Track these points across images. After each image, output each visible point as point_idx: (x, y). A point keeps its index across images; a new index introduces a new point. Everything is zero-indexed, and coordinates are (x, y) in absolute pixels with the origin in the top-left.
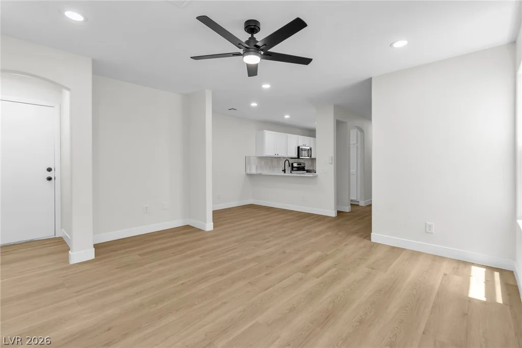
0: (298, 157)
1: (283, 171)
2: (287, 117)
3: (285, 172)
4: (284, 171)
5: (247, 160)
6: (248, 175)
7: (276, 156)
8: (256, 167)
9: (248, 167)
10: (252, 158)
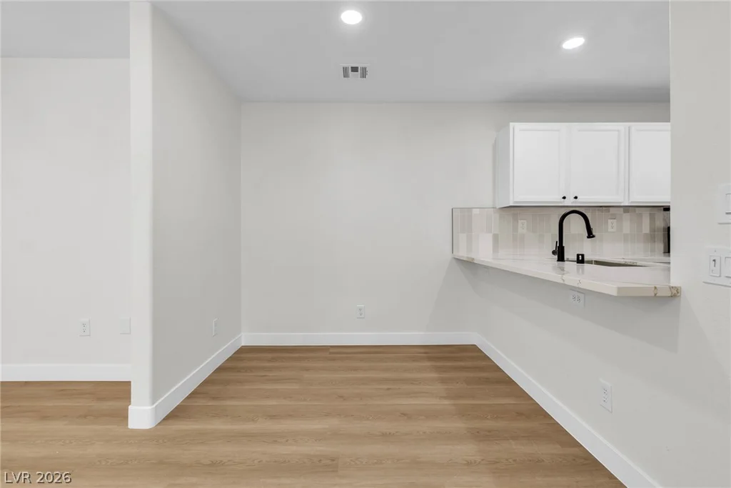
1: (554, 252)
3: (561, 259)
4: (560, 253)
5: (461, 220)
8: (496, 238)
9: (462, 238)
10: (475, 211)
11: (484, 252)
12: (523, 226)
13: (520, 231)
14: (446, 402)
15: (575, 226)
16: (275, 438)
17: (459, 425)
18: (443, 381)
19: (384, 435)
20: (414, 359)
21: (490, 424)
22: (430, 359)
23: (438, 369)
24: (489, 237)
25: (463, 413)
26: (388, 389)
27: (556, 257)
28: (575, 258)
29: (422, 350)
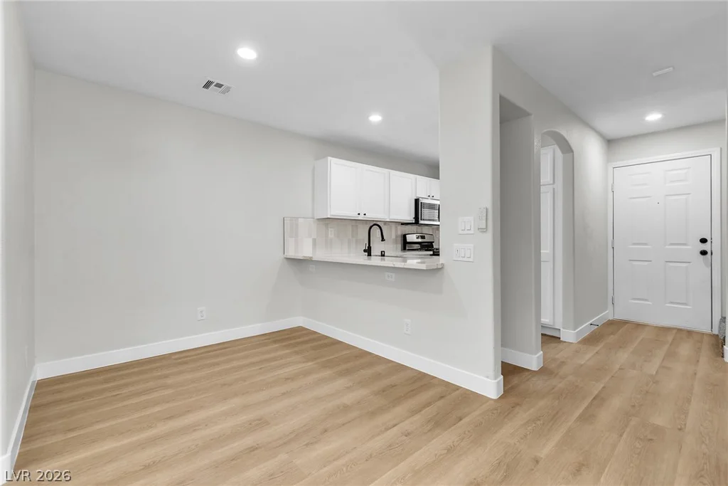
0: (417, 222)
1: (365, 251)
2: (375, 118)
3: (369, 255)
4: (368, 251)
5: (288, 228)
6: (288, 259)
7: (361, 217)
8: (314, 241)
9: (290, 243)
10: (301, 220)
11: (306, 251)
12: (331, 233)
13: (330, 236)
14: (310, 364)
15: (376, 231)
16: (193, 428)
17: (327, 373)
18: (297, 353)
19: (284, 394)
20: (265, 345)
21: (344, 366)
22: (275, 342)
23: (287, 347)
24: (310, 241)
25: (325, 366)
26: (261, 369)
27: (366, 254)
28: (380, 254)
29: (267, 337)
